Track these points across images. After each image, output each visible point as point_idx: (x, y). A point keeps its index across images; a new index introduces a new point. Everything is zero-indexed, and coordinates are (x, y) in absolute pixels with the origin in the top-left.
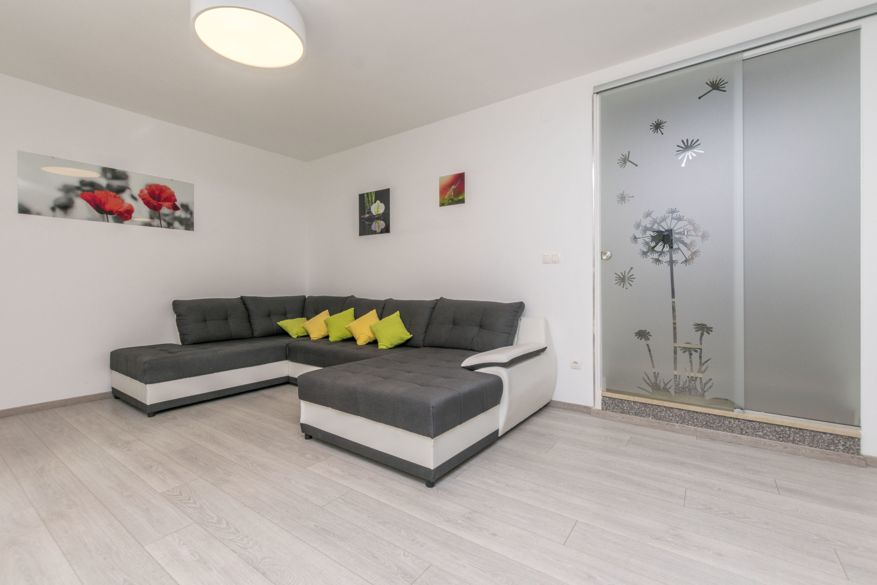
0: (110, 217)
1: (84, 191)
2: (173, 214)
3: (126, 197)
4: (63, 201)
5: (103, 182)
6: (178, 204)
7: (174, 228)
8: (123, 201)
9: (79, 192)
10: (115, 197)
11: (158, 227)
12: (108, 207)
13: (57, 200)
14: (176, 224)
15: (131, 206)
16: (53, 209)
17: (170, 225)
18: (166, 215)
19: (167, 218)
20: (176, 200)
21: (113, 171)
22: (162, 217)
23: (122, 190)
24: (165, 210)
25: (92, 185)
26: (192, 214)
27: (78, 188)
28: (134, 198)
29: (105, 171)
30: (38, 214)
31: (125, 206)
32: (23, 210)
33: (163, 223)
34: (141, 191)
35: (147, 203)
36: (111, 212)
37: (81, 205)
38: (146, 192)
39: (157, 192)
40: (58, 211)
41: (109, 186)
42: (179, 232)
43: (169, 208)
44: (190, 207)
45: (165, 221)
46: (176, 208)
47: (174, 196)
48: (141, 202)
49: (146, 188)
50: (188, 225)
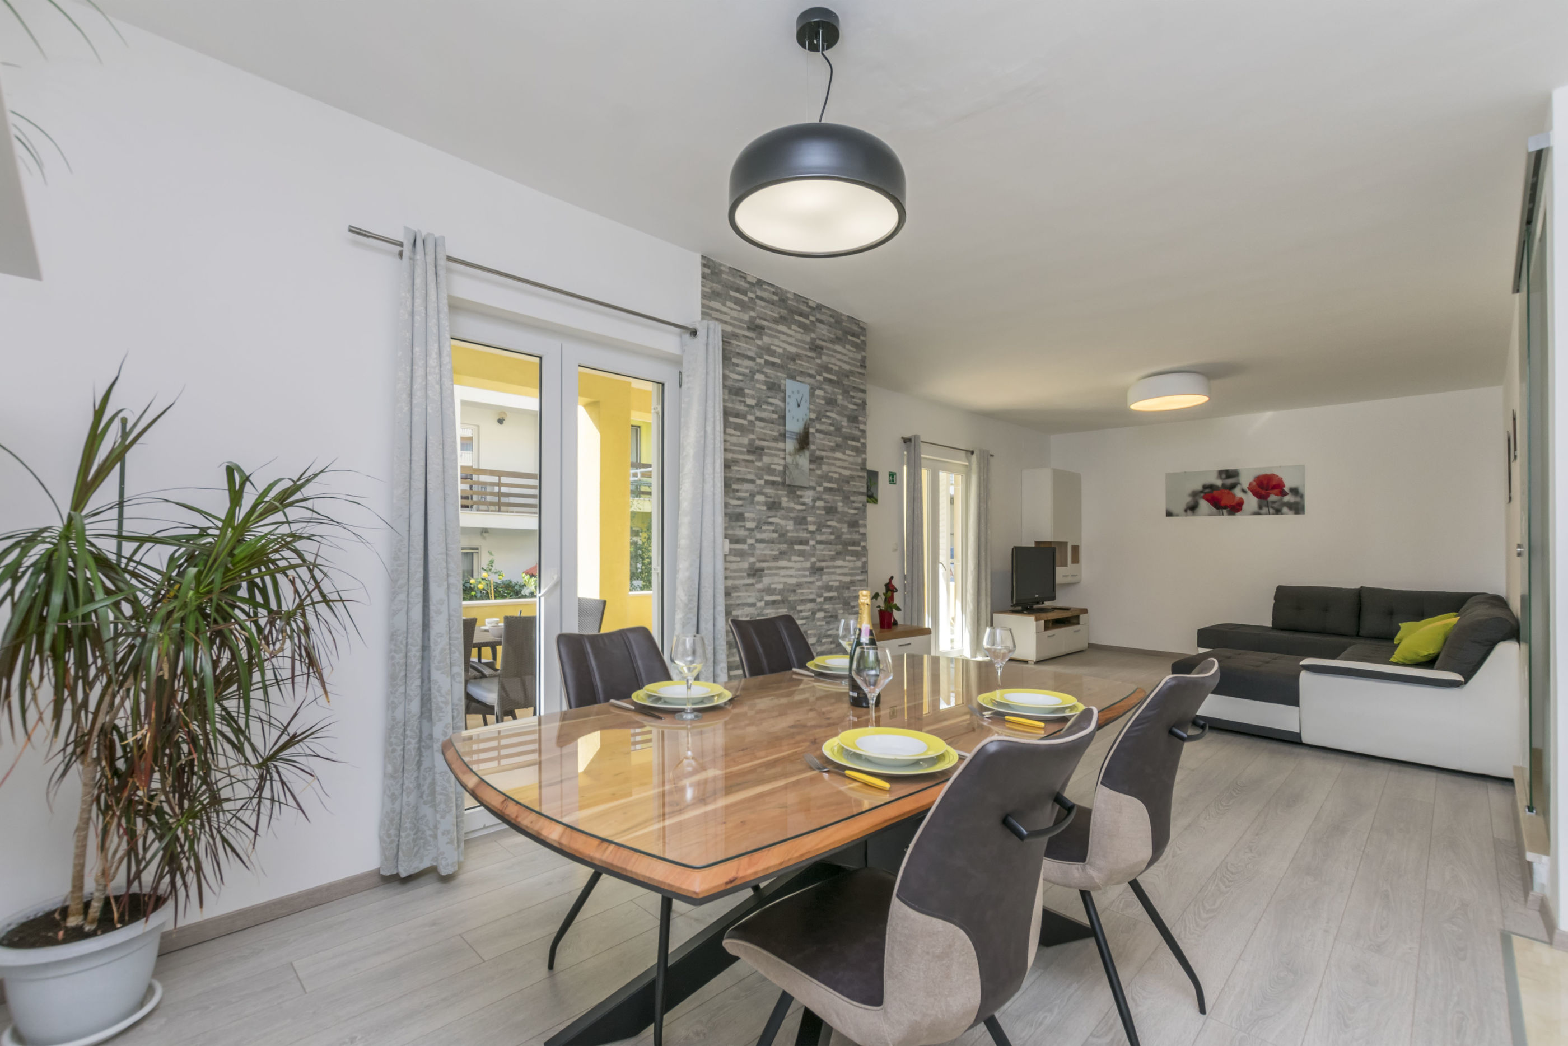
0: (1225, 511)
1: (1205, 493)
2: (1281, 499)
3: (1238, 493)
4: (1192, 503)
5: (1219, 483)
6: (1286, 489)
7: (1282, 514)
8: (1234, 496)
9: (1202, 495)
10: (1228, 493)
11: (1266, 514)
12: (1223, 503)
13: (1188, 503)
14: (1285, 509)
15: (1241, 499)
16: (1186, 511)
17: (1278, 512)
18: (1274, 502)
19: (1276, 505)
20: (1284, 486)
21: (1227, 471)
22: (1270, 504)
23: (1233, 486)
24: (1273, 498)
25: (1211, 487)
26: (1302, 497)
27: (1201, 492)
28: (1244, 491)
29: (1220, 472)
30: (1177, 515)
31: (1237, 499)
32: (1169, 514)
33: (1271, 510)
34: (1250, 484)
35: (1256, 494)
36: (1225, 507)
37: (1204, 505)
38: (1254, 483)
39: (1265, 482)
40: (1189, 512)
41: (1223, 485)
42: (1288, 518)
43: (1276, 495)
44: (1301, 490)
45: (1272, 508)
46: (1283, 494)
47: (1282, 482)
48: (1250, 493)
49: (1254, 481)
50: (1298, 508)
